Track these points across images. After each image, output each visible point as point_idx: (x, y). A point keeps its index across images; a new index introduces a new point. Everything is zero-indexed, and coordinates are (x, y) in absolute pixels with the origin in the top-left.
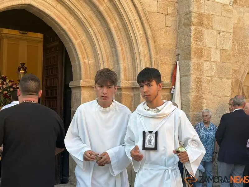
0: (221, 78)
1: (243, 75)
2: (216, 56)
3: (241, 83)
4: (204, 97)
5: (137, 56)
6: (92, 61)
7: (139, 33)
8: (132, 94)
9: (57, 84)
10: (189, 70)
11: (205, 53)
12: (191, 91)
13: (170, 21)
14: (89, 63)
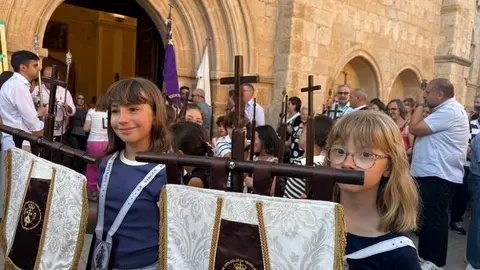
1: (337, 73)
2: (314, 51)
3: (334, 81)
5: (235, 45)
6: (187, 49)
7: (238, 22)
10: (287, 63)
11: (304, 47)
13: (270, 11)
14: (184, 51)
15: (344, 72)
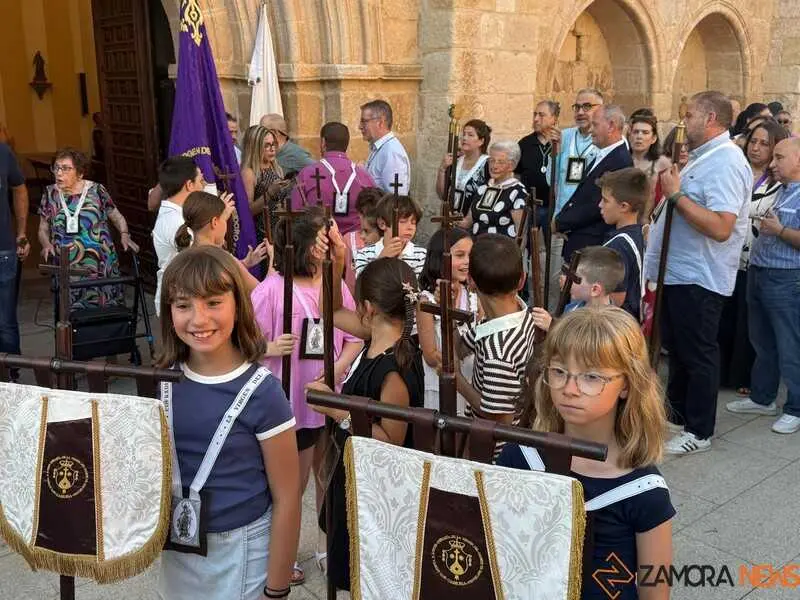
0: (517, 52)
1: (558, 40)
3: (554, 57)
4: (480, 98)
6: (220, 13)
8: (320, 95)
9: (135, 67)
10: (450, 33)
12: (451, 86)
14: (212, 19)
15: (574, 32)
